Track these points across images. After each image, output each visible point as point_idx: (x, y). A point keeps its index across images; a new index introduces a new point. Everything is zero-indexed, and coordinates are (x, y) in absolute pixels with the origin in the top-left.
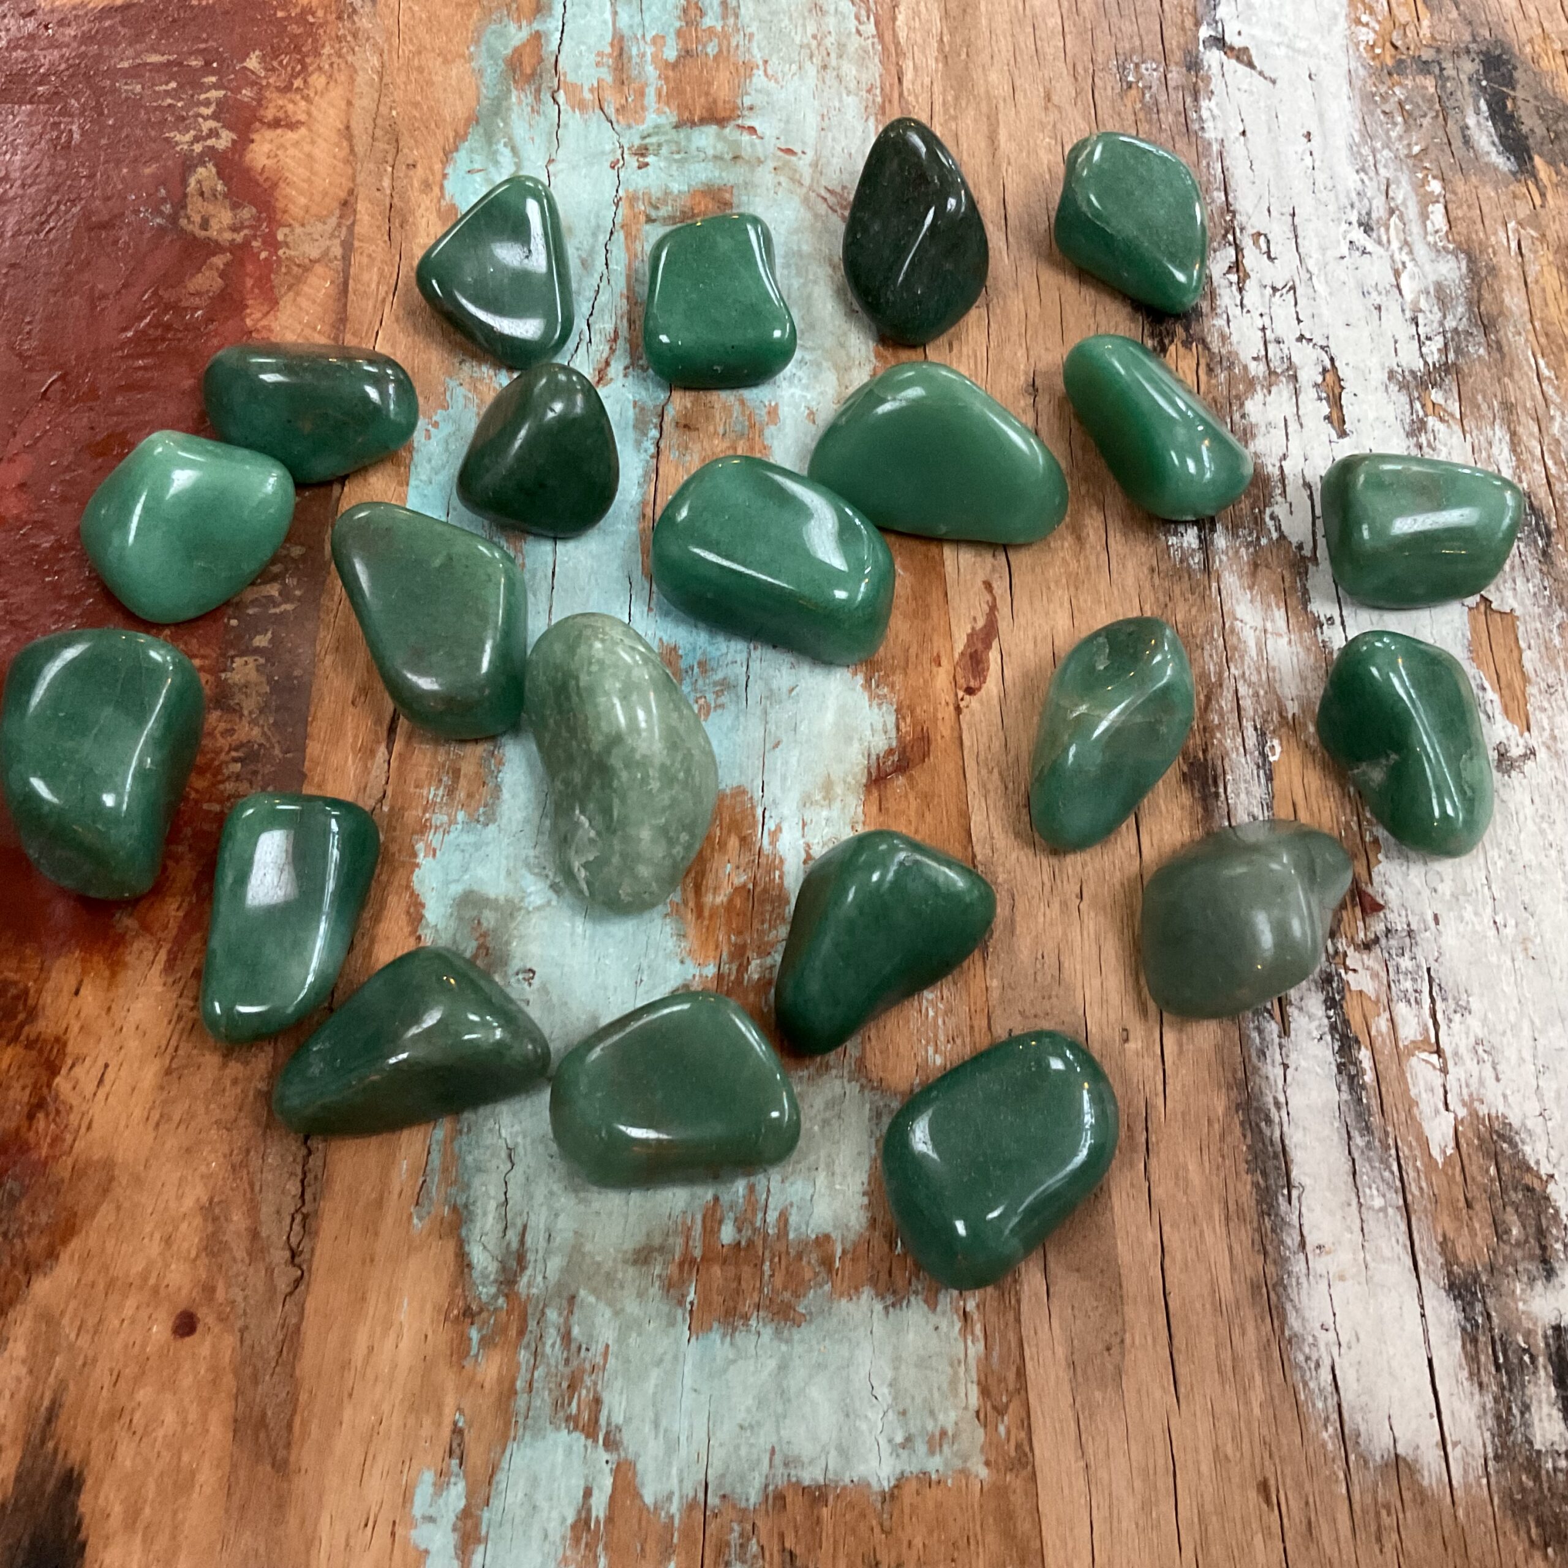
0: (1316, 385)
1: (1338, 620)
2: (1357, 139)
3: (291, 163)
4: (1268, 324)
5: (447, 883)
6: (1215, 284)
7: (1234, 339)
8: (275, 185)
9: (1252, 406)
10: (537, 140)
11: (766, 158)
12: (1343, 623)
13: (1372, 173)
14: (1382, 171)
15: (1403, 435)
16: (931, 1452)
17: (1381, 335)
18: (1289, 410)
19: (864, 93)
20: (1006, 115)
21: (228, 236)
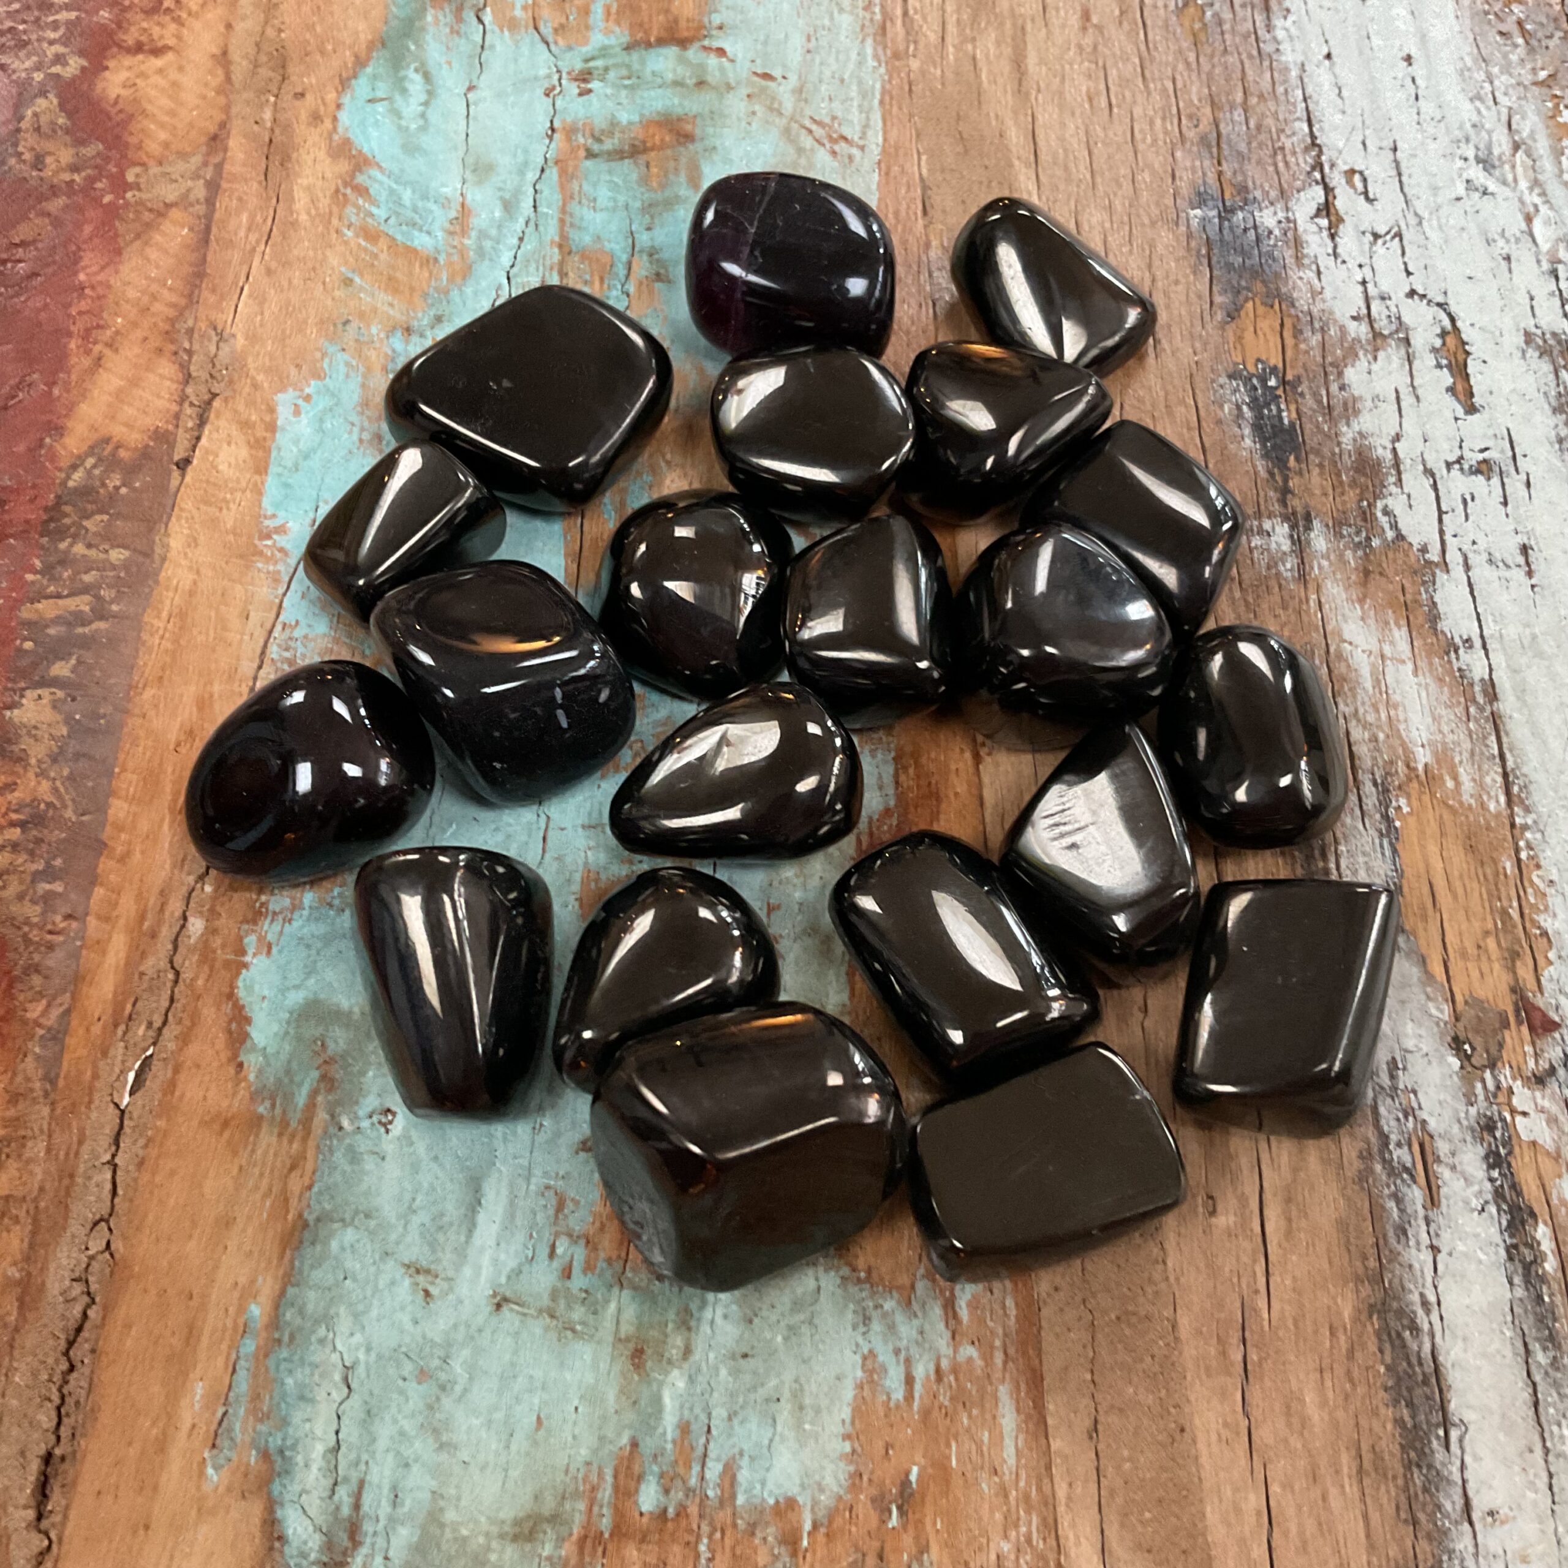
0: (1434, 350)
1: (1478, 643)
2: (1469, 62)
3: (153, 93)
4: (1369, 277)
5: (283, 991)
6: (1300, 229)
7: (1328, 294)
8: (131, 116)
9: (1353, 375)
10: (456, 65)
11: (738, 83)
12: (1484, 646)
13: (1490, 103)
14: (1502, 100)
15: (1549, 412)
17: (1512, 291)
18: (1401, 380)
19: (861, 13)
20: (1035, 36)
21: (66, 176)
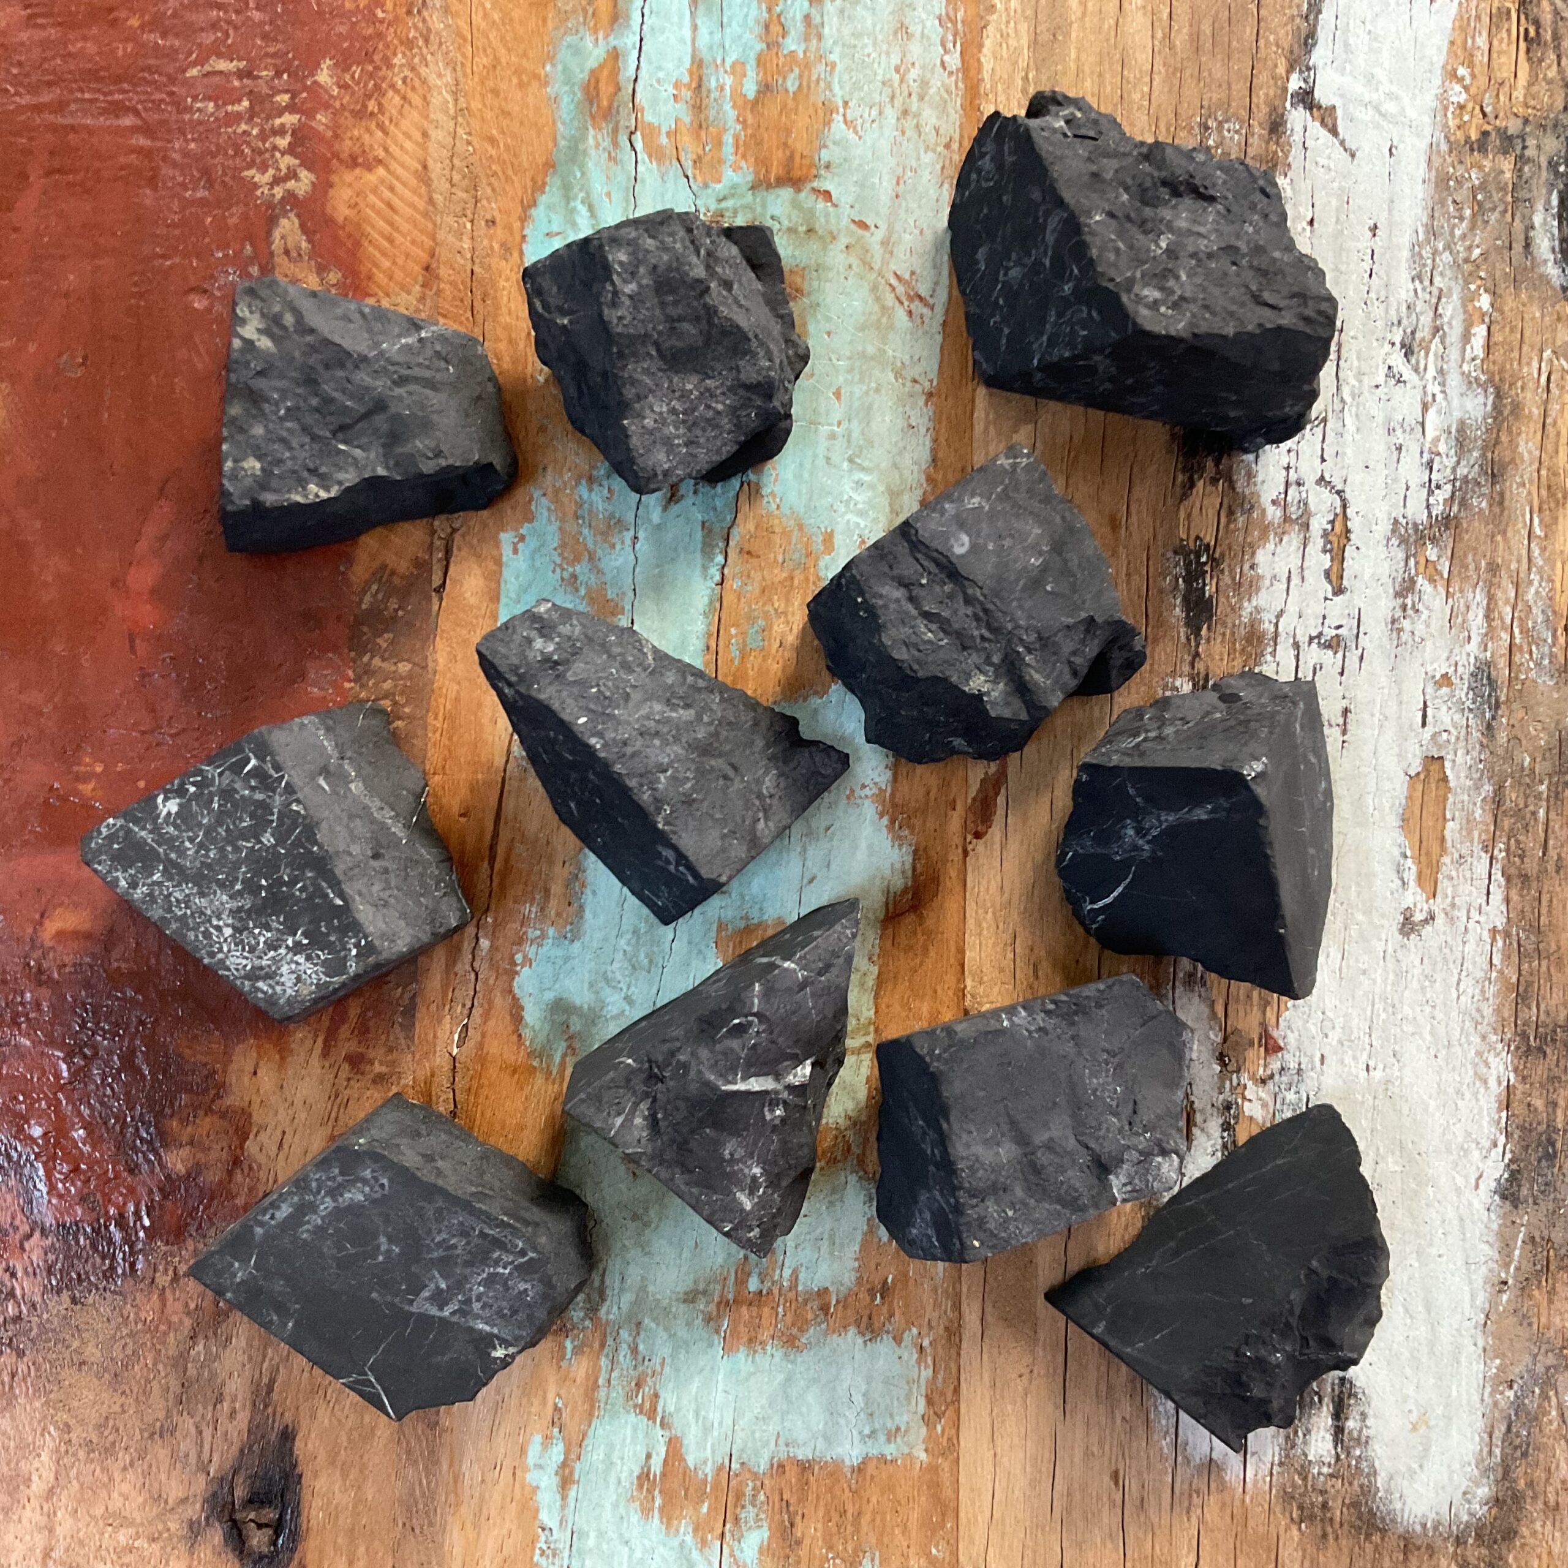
0: (1324, 535)
2: (1421, 237)
3: (371, 215)
4: (1293, 463)
5: (541, 990)
7: (1259, 479)
8: (358, 244)
9: (1262, 556)
10: (614, 195)
11: (839, 232)
13: (1427, 283)
14: (1437, 280)
15: (1392, 594)
16: (889, 1441)
17: (1395, 480)
18: (1295, 562)
